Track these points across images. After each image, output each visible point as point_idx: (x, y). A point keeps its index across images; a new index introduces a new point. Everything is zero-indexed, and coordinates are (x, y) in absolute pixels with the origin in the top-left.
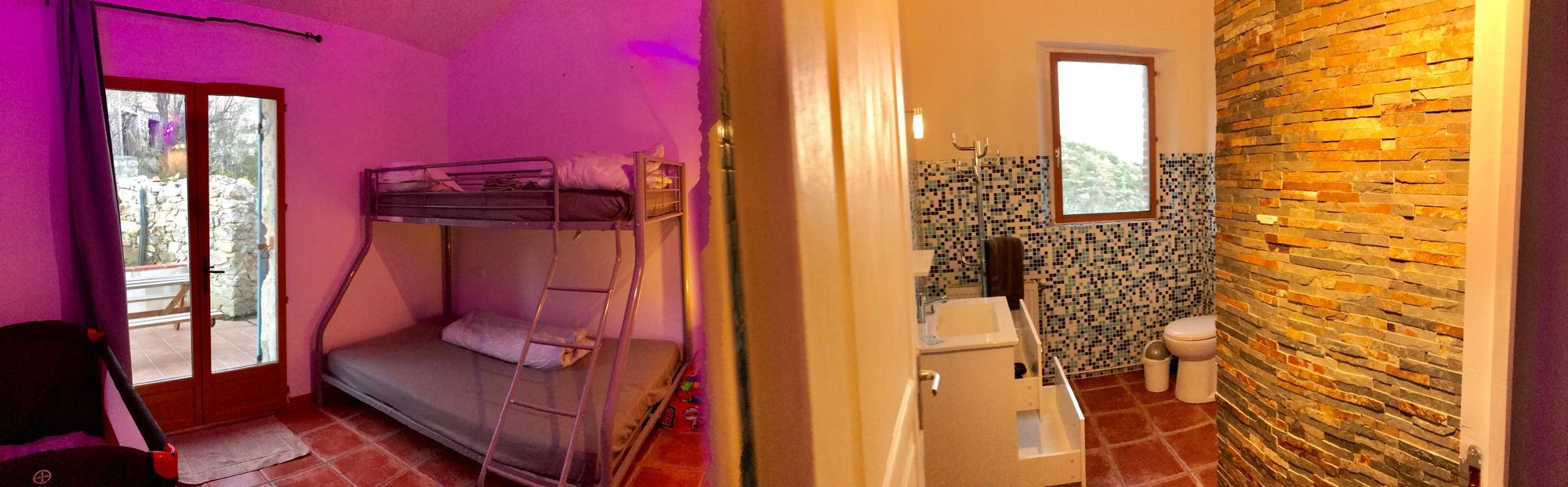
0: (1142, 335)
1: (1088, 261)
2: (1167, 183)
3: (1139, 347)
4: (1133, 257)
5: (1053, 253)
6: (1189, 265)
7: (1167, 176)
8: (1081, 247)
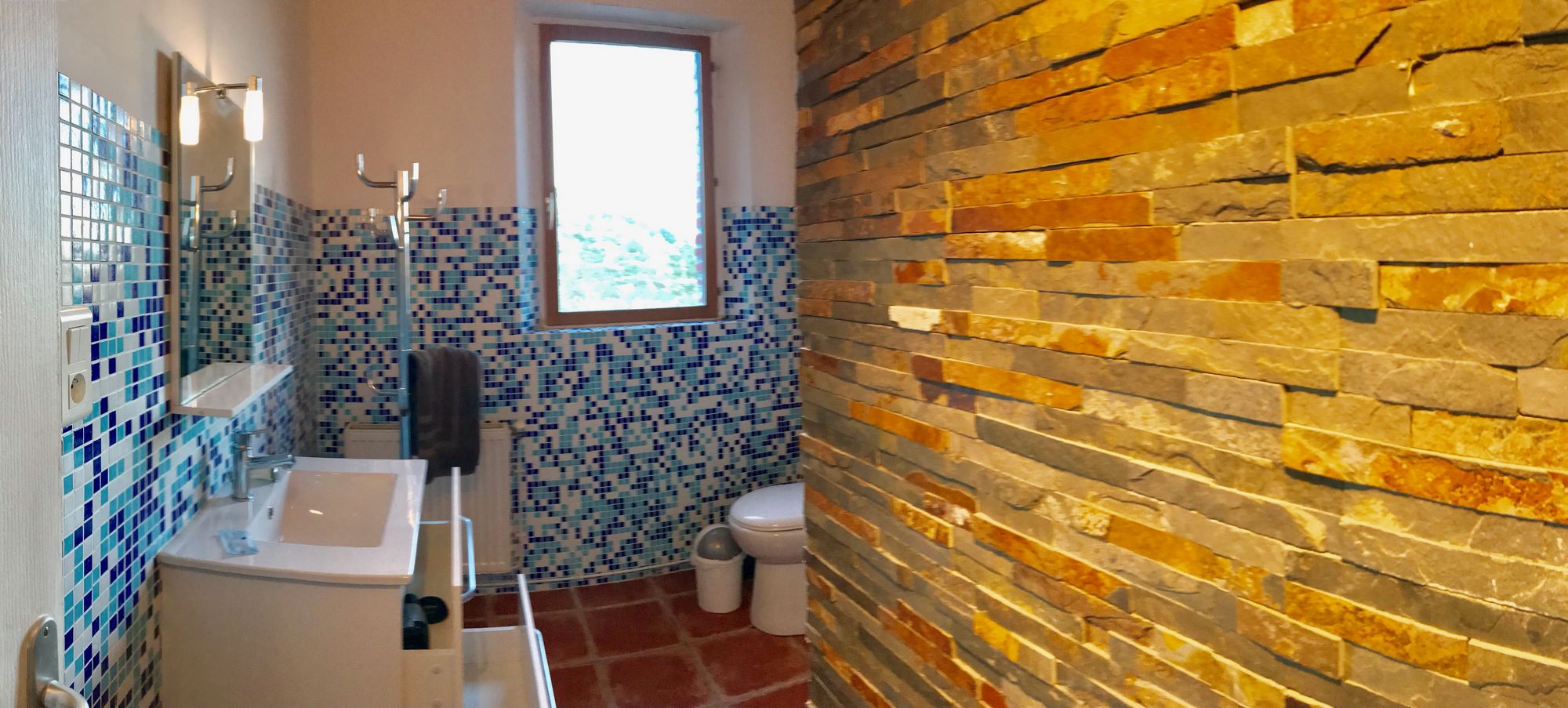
0: (692, 513)
1: (600, 391)
2: (735, 259)
3: (688, 532)
4: (677, 385)
5: (540, 377)
6: (774, 397)
7: (734, 246)
8: (588, 367)
